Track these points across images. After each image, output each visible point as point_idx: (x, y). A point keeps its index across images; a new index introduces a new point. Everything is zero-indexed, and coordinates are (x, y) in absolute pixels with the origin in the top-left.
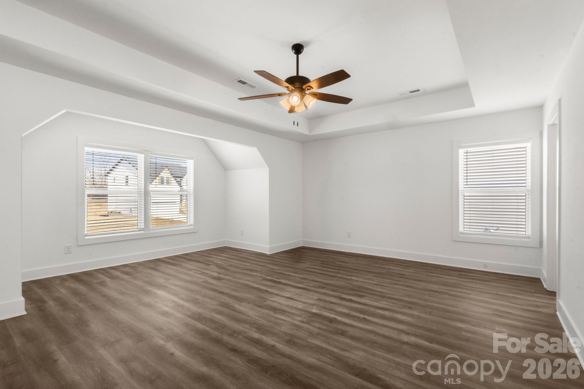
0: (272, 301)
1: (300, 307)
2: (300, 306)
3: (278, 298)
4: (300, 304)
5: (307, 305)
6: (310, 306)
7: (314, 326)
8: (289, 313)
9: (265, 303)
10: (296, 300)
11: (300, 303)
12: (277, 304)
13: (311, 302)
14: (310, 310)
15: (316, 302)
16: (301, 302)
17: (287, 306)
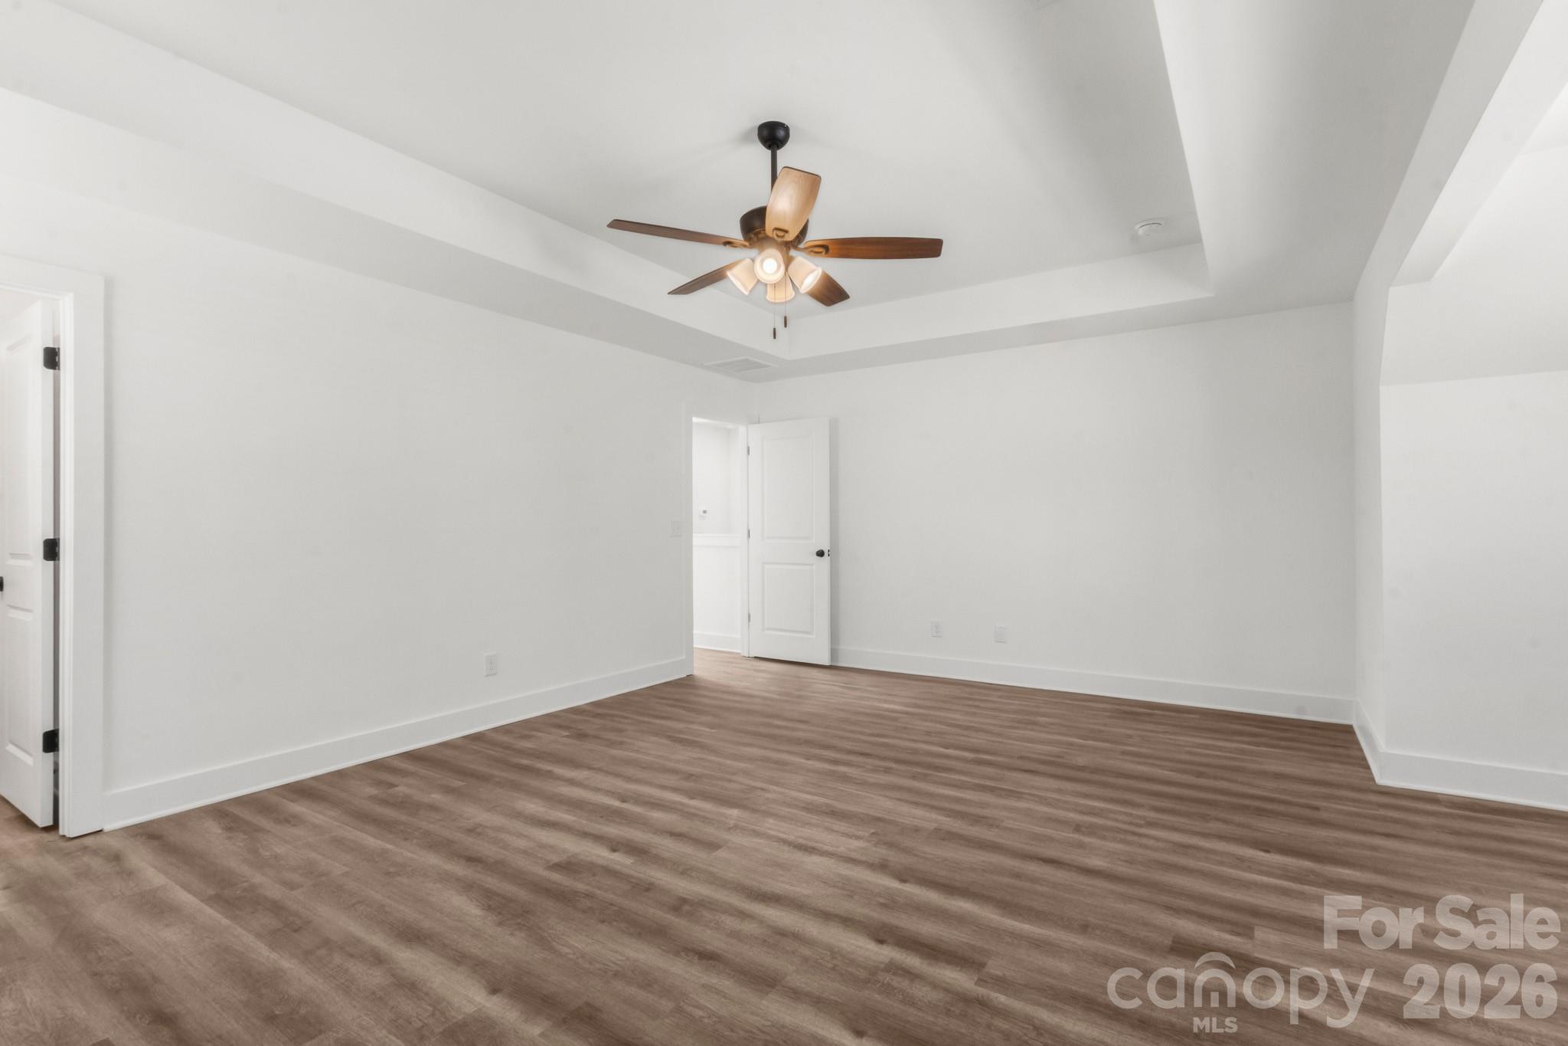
0: (858, 838)
1: (771, 821)
2: (770, 825)
3: (842, 849)
4: (770, 829)
5: (753, 827)
6: (744, 824)
7: (741, 783)
8: (796, 807)
9: (874, 831)
10: (785, 842)
11: (772, 833)
12: (836, 828)
13: (737, 839)
14: (745, 815)
15: (725, 836)
16: (769, 837)
17: (807, 824)
